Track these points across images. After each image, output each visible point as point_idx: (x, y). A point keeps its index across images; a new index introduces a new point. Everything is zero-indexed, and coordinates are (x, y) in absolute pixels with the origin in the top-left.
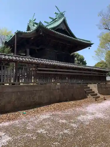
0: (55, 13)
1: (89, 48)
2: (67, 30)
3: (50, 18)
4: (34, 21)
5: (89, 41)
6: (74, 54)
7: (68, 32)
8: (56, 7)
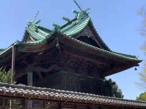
0: (74, 12)
1: (136, 69)
2: (94, 39)
3: (64, 19)
4: (37, 23)
5: (134, 57)
6: (110, 80)
7: (96, 41)
8: (75, 2)
